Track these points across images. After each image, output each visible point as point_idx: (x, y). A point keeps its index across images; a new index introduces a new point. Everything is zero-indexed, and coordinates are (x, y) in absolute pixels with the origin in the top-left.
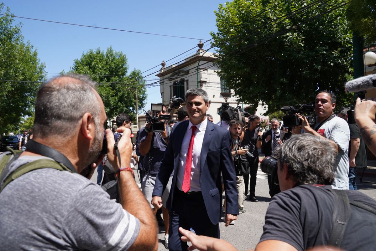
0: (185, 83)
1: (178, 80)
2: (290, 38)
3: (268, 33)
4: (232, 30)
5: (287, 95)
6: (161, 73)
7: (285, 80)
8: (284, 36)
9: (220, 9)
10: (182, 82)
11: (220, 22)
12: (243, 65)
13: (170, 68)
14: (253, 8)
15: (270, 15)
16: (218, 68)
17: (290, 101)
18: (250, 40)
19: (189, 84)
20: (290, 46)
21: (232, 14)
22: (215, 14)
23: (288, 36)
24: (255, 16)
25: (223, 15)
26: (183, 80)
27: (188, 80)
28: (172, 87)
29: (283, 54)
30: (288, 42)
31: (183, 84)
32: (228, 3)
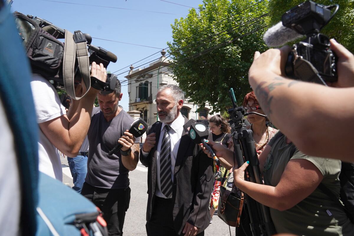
0: (149, 85)
1: (143, 82)
2: (230, 51)
3: (212, 45)
4: (183, 41)
5: (227, 98)
6: (129, 75)
7: (225, 85)
8: (225, 48)
9: (175, 23)
10: (146, 84)
11: (175, 34)
12: (191, 71)
13: (138, 71)
14: (201, 24)
15: (214, 30)
16: (172, 72)
17: (228, 103)
18: (198, 50)
19: (152, 86)
20: (230, 57)
21: (184, 28)
22: (172, 27)
23: (228, 49)
24: (202, 31)
25: (178, 28)
26: (147, 82)
27: (151, 82)
28: (138, 88)
29: (224, 64)
30: (229, 54)
31: (147, 85)
32: (182, 19)
